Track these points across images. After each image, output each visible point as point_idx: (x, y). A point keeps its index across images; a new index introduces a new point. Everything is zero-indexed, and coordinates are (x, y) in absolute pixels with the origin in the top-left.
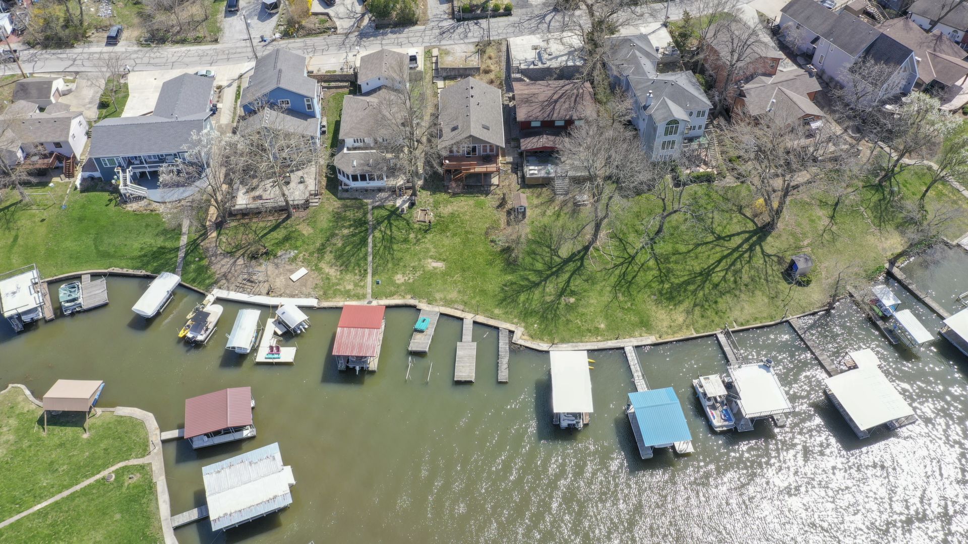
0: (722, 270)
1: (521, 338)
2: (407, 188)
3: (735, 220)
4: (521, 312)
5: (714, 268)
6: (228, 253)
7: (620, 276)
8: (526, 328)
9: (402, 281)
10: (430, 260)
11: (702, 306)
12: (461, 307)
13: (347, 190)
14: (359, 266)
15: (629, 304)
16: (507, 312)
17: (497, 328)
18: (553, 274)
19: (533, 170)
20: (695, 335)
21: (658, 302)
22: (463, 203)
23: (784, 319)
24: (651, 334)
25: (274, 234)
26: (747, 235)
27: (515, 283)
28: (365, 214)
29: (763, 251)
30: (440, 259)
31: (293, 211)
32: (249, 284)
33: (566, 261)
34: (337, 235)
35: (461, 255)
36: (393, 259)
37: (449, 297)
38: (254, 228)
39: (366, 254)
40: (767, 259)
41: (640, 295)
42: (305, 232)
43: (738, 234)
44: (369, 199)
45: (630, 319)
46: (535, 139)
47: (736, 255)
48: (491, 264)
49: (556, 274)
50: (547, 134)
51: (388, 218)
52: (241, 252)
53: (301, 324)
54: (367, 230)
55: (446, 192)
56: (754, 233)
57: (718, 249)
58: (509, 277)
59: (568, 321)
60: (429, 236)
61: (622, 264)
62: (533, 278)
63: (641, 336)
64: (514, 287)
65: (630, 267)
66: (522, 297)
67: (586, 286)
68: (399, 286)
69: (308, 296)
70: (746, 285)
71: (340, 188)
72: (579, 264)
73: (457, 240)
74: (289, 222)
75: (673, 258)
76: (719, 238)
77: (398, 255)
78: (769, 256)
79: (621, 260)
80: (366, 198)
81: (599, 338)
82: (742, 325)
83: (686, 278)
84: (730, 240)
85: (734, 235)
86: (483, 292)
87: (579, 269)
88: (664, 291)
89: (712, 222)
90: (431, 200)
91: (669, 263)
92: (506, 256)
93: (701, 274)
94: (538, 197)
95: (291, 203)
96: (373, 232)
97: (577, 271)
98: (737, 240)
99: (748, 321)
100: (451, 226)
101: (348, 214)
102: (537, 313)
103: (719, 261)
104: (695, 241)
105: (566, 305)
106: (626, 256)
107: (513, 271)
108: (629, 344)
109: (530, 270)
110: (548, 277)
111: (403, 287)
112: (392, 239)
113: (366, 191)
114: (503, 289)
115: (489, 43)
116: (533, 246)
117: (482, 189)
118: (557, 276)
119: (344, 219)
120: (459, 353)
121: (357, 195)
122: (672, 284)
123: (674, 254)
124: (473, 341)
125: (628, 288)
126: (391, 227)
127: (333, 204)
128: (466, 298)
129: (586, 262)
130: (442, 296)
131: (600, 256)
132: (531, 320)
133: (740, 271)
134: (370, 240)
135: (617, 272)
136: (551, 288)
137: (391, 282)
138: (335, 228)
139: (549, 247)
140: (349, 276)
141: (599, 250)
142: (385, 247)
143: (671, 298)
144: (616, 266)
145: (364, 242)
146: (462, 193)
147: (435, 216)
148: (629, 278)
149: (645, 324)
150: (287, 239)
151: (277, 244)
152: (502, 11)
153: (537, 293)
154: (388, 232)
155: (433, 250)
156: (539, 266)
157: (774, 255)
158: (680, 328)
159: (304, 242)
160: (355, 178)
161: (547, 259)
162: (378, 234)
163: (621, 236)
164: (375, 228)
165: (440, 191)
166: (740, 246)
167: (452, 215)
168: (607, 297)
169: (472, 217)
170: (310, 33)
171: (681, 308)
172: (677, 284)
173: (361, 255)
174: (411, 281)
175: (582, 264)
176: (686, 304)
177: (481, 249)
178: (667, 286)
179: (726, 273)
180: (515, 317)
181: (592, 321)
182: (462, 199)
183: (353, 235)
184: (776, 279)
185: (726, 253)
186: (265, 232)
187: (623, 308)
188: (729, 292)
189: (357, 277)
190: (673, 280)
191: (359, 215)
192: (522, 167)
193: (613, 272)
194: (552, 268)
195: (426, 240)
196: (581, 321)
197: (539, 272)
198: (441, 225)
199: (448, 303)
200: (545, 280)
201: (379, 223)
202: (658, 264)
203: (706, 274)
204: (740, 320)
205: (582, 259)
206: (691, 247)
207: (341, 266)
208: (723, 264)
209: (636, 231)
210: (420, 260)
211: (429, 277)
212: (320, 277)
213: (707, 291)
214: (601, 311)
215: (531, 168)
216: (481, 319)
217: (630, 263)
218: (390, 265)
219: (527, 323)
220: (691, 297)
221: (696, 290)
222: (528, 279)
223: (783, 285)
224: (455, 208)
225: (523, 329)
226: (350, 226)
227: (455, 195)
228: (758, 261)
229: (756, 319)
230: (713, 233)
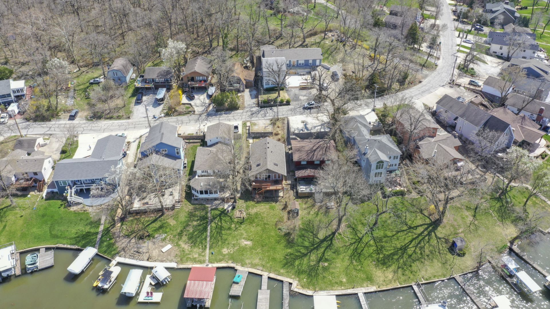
0: (413, 247)
1: (296, 287)
2: (231, 198)
3: (419, 217)
4: (296, 271)
5: (408, 246)
6: (126, 235)
7: (354, 250)
8: (299, 281)
9: (227, 252)
10: (243, 240)
11: (403, 268)
12: (261, 268)
13: (197, 200)
14: (202, 243)
15: (360, 267)
16: (288, 272)
17: (282, 281)
18: (314, 249)
19: (302, 189)
20: (399, 286)
21: (377, 266)
22: (262, 207)
23: (452, 277)
24: (373, 285)
25: (154, 225)
26: (426, 226)
27: (293, 254)
28: (207, 213)
29: (436, 236)
30: (249, 240)
31: (165, 211)
32: (138, 254)
33: (322, 241)
34: (190, 225)
35: (261, 237)
36: (222, 239)
37: (254, 262)
38: (142, 221)
39: (206, 237)
40: (439, 240)
41: (366, 262)
42: (171, 224)
43: (421, 225)
44: (209, 204)
45: (360, 276)
46: (303, 171)
47: (420, 238)
48: (279, 243)
49: (317, 248)
50: (310, 168)
51: (220, 215)
52: (134, 235)
53: (166, 278)
54: (207, 222)
55: (253, 201)
56: (430, 225)
57: (410, 234)
58: (289, 250)
59: (324, 277)
60: (243, 226)
61: (355, 243)
62: (303, 251)
63: (367, 286)
64: (292, 256)
65: (360, 245)
66: (297, 263)
67: (334, 256)
68: (225, 255)
69: (171, 261)
70: (428, 256)
71: (193, 198)
72: (330, 243)
73: (259, 228)
74: (162, 217)
75: (384, 240)
76: (410, 228)
77: (224, 237)
78: (440, 238)
79: (354, 240)
80: (207, 204)
81: (343, 288)
82: (427, 280)
83: (392, 251)
84: (416, 229)
85: (418, 226)
86: (274, 259)
87: (330, 245)
88: (380, 259)
89: (406, 219)
90: (245, 205)
91: (382, 242)
92: (287, 238)
93: (401, 249)
94: (305, 204)
95: (164, 206)
96: (210, 223)
97: (329, 247)
98: (420, 230)
99: (430, 278)
100: (256, 220)
101: (197, 213)
102: (306, 272)
103: (411, 242)
104: (396, 229)
105: (323, 267)
106: (357, 238)
107: (292, 247)
108: (360, 291)
109: (301, 246)
110: (312, 250)
111: (227, 256)
112: (221, 228)
113: (208, 200)
114: (285, 258)
115: (278, 119)
116: (303, 232)
117: (274, 199)
118: (317, 250)
119: (194, 216)
120: (260, 297)
121: (202, 202)
122: (384, 255)
123: (385, 237)
124: (268, 289)
125: (359, 257)
126: (221, 221)
127: (188, 207)
128: (264, 263)
129: (334, 242)
130: (250, 261)
131: (342, 238)
132: (302, 276)
133: (424, 247)
134: (209, 228)
135: (352, 248)
136: (313, 257)
137: (220, 253)
138: (189, 221)
139: (312, 232)
140: (196, 250)
141: (341, 235)
142: (217, 232)
143: (384, 264)
144: (351, 244)
145: (205, 229)
146: (262, 201)
147: (247, 214)
148: (359, 251)
149: (370, 279)
150: (161, 227)
151: (155, 230)
152: (285, 103)
153: (305, 260)
154: (220, 224)
155: (245, 234)
156: (307, 244)
157: (443, 238)
158: (390, 282)
159: (170, 229)
160: (201, 193)
161: (311, 240)
162: (213, 225)
163: (354, 226)
164: (212, 221)
165: (250, 200)
166: (423, 232)
167: (256, 214)
168: (346, 263)
169: (268, 215)
170: (180, 114)
171: (391, 269)
172: (387, 255)
173: (203, 237)
174: (232, 252)
175: (331, 243)
176: (393, 267)
177: (273, 233)
178: (381, 256)
179: (416, 249)
180: (293, 274)
181: (338, 277)
182: (262, 204)
183: (199, 225)
184: (445, 252)
185: (415, 236)
186: (149, 223)
187: (356, 269)
188: (418, 260)
189: (201, 250)
190: (385, 252)
191: (203, 213)
192: (296, 186)
193: (349, 248)
194: (314, 245)
195: (241, 228)
196: (332, 277)
197: (306, 248)
198: (250, 220)
199: (253, 266)
200: (310, 252)
201: (214, 218)
202: (376, 243)
203: (404, 249)
204: (426, 277)
205: (331, 240)
206: (394, 233)
207: (192, 243)
208: (413, 243)
209: (362, 224)
210: (237, 240)
211: (243, 250)
212: (179, 250)
213: (405, 259)
214: (343, 271)
215: (301, 187)
216: (272, 275)
217: (359, 242)
218: (220, 243)
219: (300, 278)
220: (396, 263)
221: (398, 258)
222: (300, 252)
223: (449, 256)
224: (258, 210)
225: (297, 282)
226: (198, 220)
227: (258, 202)
228: (434, 242)
229: (435, 276)
230: (407, 225)
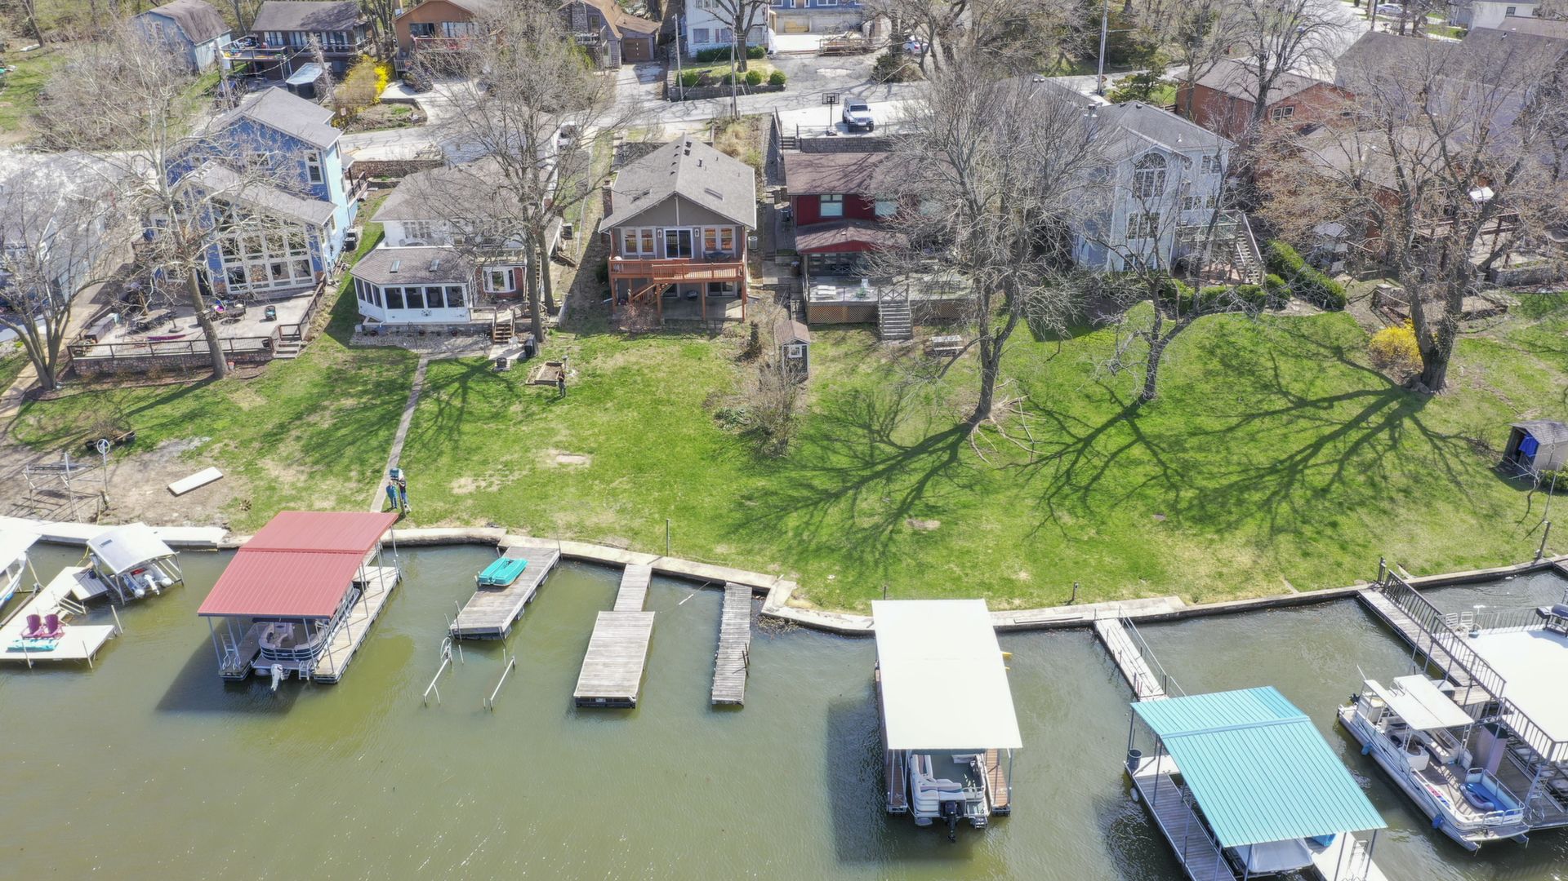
0: (1329, 463)
1: (783, 599)
2: (520, 330)
3: (1332, 372)
4: (790, 548)
5: (1306, 460)
6: (28, 444)
7: (1056, 478)
8: (802, 582)
9: (471, 488)
10: (553, 452)
11: (1298, 533)
12: (625, 542)
13: (374, 333)
14: (362, 462)
15: (1092, 532)
16: (749, 552)
17: (719, 586)
18: (878, 475)
20: (1296, 594)
21: (1171, 527)
22: (653, 350)
23: (1542, 561)
24: (1166, 592)
25: (166, 409)
26: (1372, 399)
27: (774, 493)
28: (409, 371)
29: (1424, 430)
30: (580, 449)
31: (229, 366)
32: (54, 500)
33: (909, 454)
34: (325, 408)
35: (638, 439)
36: (455, 448)
37: (591, 521)
38: (116, 399)
39: (389, 441)
40: (1440, 444)
41: (1118, 513)
42: (245, 406)
43: (1349, 396)
44: (425, 347)
45: (1100, 561)
47: (1354, 436)
48: (714, 458)
49: (888, 474)
50: (856, 226)
51: (463, 378)
52: (64, 441)
54: (405, 399)
55: (614, 330)
56: (1391, 394)
57: (1303, 423)
58: (761, 483)
59: (922, 568)
60: (557, 409)
61: (1059, 454)
62: (821, 482)
63: (1138, 596)
64: (772, 500)
65: (1082, 460)
66: (793, 521)
67: (966, 496)
68: (458, 499)
69: (207, 521)
70: (1406, 492)
71: (358, 328)
72: (945, 457)
73: (631, 415)
74: (211, 387)
75: (1193, 442)
76: (1301, 403)
77: (467, 441)
78: (1443, 439)
79: (1057, 448)
80: (416, 347)
81: (1017, 602)
82: (1424, 572)
83: (1234, 478)
84: (1331, 406)
85: (1339, 398)
86: (686, 511)
87: (945, 465)
88: (1183, 505)
89: (1276, 376)
90: (576, 349)
91: (1185, 450)
92: (755, 443)
93: (1273, 470)
94: (837, 343)
95: (225, 346)
96: (417, 403)
97: (946, 468)
98: (1349, 410)
99: (1439, 565)
100: (619, 392)
101: (365, 371)
102: (831, 550)
103: (1317, 446)
104: (1241, 408)
105: (915, 533)
106: (1069, 440)
107: (772, 471)
108: (1107, 614)
109: (815, 468)
110: (864, 481)
111: (470, 502)
112: (461, 415)
113: (419, 333)
114: (741, 505)
115: (734, 120)
116: (826, 427)
117: (702, 326)
118: (889, 480)
119: (351, 381)
121: (396, 341)
122: (1201, 490)
123: (1192, 434)
124: (646, 608)
125: (1083, 499)
126: (465, 394)
127: (336, 354)
128: (637, 523)
129: (963, 454)
130: (572, 518)
131: (1001, 442)
132: (814, 565)
133: (1377, 462)
134: (407, 417)
135: (1049, 470)
136: (871, 503)
137: (441, 492)
138: (321, 395)
139: (867, 427)
140: (330, 483)
141: (996, 432)
142: (441, 428)
143: (1203, 519)
144: (1043, 459)
145: (390, 419)
146: (653, 331)
147: (582, 375)
148: (1084, 480)
149: (1150, 574)
150: (191, 416)
151: (163, 425)
153: (834, 513)
154: (457, 403)
155: (565, 432)
156: (840, 460)
157: (1456, 436)
158: (1247, 577)
159: (234, 421)
160: (394, 300)
161: (860, 448)
162: (428, 406)
163: (1050, 405)
164: (425, 395)
165: (600, 332)
166: (1363, 417)
167: (625, 370)
168: (1027, 516)
169: (672, 373)
170: (371, 126)
171: (1240, 536)
172: (1216, 490)
173: (374, 443)
174: (494, 488)
175: (954, 457)
176: (1250, 528)
177: (690, 430)
178: (1187, 494)
179: (1341, 468)
180: (773, 559)
181: (993, 565)
182: (652, 342)
183: (366, 408)
184: (1480, 480)
185: (1327, 431)
186: (143, 404)
187: (1077, 540)
188: (1362, 503)
189: (353, 485)
190: (1200, 481)
191: (392, 374)
192: (800, 292)
193: (1036, 471)
194: (874, 464)
195: (551, 416)
196: (963, 566)
197: (842, 473)
198: (598, 390)
199: (583, 533)
200: (858, 486)
201: (437, 387)
202: (1155, 454)
203: (1290, 470)
204: (1416, 562)
205: (953, 448)
206: (1234, 421)
207: (316, 463)
208: (1327, 450)
209: (1088, 397)
210: (527, 450)
211: (545, 484)
212: (250, 486)
213: (1299, 502)
214: (1015, 546)
216: (672, 564)
217: (1080, 452)
218: (444, 460)
219: (805, 572)
220: (1259, 515)
221: (1268, 501)
222: (810, 487)
223: (1503, 492)
224: (633, 359)
225: (793, 585)
226: (365, 392)
227: (634, 335)
228: (1416, 445)
229: (1459, 561)
230: (1286, 394)
